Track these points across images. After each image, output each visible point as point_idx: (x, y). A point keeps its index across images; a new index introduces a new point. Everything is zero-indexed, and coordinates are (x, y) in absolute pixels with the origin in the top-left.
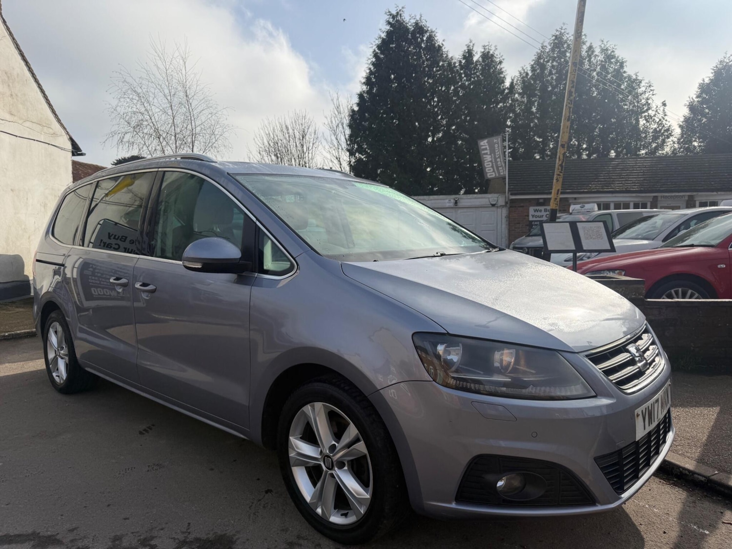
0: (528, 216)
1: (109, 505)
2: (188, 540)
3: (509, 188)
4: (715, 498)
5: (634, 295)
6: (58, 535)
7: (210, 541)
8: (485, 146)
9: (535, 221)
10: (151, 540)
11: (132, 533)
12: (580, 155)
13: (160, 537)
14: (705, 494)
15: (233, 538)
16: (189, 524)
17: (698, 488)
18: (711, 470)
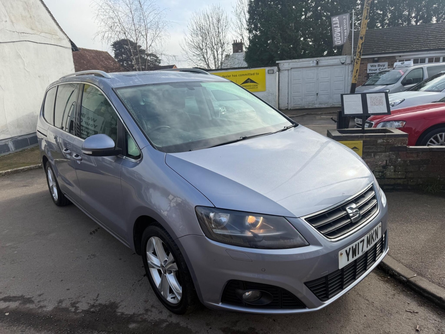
0: (367, 70)
1: (62, 281)
2: (95, 305)
3: (353, 51)
4: (408, 292)
5: (400, 144)
6: (33, 298)
7: (106, 306)
8: (337, 21)
9: (371, 73)
10: (77, 304)
11: (69, 298)
12: (409, 21)
13: (81, 302)
14: (404, 289)
15: (118, 305)
16: (98, 294)
17: (401, 285)
18: (412, 273)
